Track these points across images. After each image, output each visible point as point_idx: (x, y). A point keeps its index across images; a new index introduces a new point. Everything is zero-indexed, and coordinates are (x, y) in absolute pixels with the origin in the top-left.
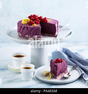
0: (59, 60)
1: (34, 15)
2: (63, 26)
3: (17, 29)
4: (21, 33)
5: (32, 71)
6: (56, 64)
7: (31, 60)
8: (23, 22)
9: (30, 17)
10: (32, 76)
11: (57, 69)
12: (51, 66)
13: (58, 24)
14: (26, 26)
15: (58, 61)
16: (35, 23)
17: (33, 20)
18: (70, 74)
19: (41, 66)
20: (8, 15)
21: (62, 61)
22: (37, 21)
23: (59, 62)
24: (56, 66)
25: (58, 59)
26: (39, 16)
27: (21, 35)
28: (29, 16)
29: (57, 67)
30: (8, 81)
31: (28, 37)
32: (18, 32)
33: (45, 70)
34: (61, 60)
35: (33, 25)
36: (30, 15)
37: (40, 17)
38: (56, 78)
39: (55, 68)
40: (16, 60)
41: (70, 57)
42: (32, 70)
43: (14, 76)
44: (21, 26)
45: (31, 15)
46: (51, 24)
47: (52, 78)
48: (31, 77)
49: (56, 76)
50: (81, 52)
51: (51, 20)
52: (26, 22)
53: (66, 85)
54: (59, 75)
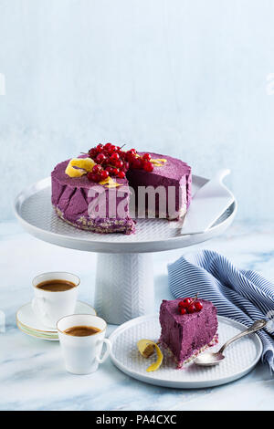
0: (190, 305)
1: (109, 144)
2: (207, 181)
3: (51, 194)
4: (65, 209)
5: (98, 343)
6: (178, 319)
7: (97, 296)
8: (69, 171)
9: (94, 153)
10: (98, 359)
11: (181, 336)
12: (162, 322)
13: (187, 178)
14: (79, 188)
15: (185, 308)
16: (113, 175)
17: (105, 165)
18: (223, 354)
19: (131, 319)
20: (25, 132)
21: (198, 309)
22: (119, 166)
23: (190, 311)
24: (179, 325)
25: (185, 301)
26: (125, 150)
27: (64, 216)
28: (93, 150)
29: (181, 330)
30: (17, 374)
31: (85, 223)
32: (53, 202)
33: (143, 337)
34: (197, 304)
35: (104, 183)
36: (95, 145)
37: (130, 152)
38: (178, 367)
39: (174, 332)
40: (44, 299)
41: (227, 285)
42: (95, 341)
43: (36, 356)
44: (64, 187)
45: (100, 146)
46: (164, 178)
47: (164, 367)
48: (94, 361)
49: (179, 360)
50: (266, 261)
51: (165, 161)
52: (81, 172)
53: (212, 392)
54: (189, 354)
